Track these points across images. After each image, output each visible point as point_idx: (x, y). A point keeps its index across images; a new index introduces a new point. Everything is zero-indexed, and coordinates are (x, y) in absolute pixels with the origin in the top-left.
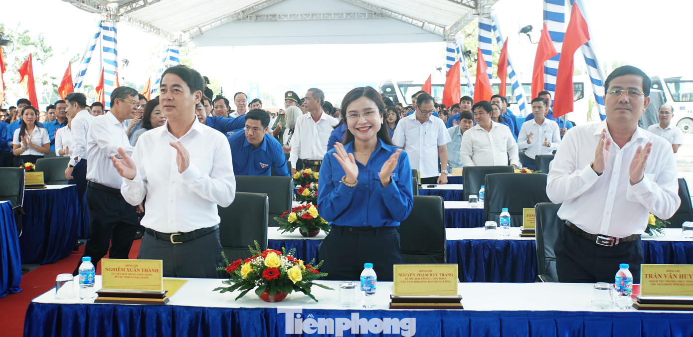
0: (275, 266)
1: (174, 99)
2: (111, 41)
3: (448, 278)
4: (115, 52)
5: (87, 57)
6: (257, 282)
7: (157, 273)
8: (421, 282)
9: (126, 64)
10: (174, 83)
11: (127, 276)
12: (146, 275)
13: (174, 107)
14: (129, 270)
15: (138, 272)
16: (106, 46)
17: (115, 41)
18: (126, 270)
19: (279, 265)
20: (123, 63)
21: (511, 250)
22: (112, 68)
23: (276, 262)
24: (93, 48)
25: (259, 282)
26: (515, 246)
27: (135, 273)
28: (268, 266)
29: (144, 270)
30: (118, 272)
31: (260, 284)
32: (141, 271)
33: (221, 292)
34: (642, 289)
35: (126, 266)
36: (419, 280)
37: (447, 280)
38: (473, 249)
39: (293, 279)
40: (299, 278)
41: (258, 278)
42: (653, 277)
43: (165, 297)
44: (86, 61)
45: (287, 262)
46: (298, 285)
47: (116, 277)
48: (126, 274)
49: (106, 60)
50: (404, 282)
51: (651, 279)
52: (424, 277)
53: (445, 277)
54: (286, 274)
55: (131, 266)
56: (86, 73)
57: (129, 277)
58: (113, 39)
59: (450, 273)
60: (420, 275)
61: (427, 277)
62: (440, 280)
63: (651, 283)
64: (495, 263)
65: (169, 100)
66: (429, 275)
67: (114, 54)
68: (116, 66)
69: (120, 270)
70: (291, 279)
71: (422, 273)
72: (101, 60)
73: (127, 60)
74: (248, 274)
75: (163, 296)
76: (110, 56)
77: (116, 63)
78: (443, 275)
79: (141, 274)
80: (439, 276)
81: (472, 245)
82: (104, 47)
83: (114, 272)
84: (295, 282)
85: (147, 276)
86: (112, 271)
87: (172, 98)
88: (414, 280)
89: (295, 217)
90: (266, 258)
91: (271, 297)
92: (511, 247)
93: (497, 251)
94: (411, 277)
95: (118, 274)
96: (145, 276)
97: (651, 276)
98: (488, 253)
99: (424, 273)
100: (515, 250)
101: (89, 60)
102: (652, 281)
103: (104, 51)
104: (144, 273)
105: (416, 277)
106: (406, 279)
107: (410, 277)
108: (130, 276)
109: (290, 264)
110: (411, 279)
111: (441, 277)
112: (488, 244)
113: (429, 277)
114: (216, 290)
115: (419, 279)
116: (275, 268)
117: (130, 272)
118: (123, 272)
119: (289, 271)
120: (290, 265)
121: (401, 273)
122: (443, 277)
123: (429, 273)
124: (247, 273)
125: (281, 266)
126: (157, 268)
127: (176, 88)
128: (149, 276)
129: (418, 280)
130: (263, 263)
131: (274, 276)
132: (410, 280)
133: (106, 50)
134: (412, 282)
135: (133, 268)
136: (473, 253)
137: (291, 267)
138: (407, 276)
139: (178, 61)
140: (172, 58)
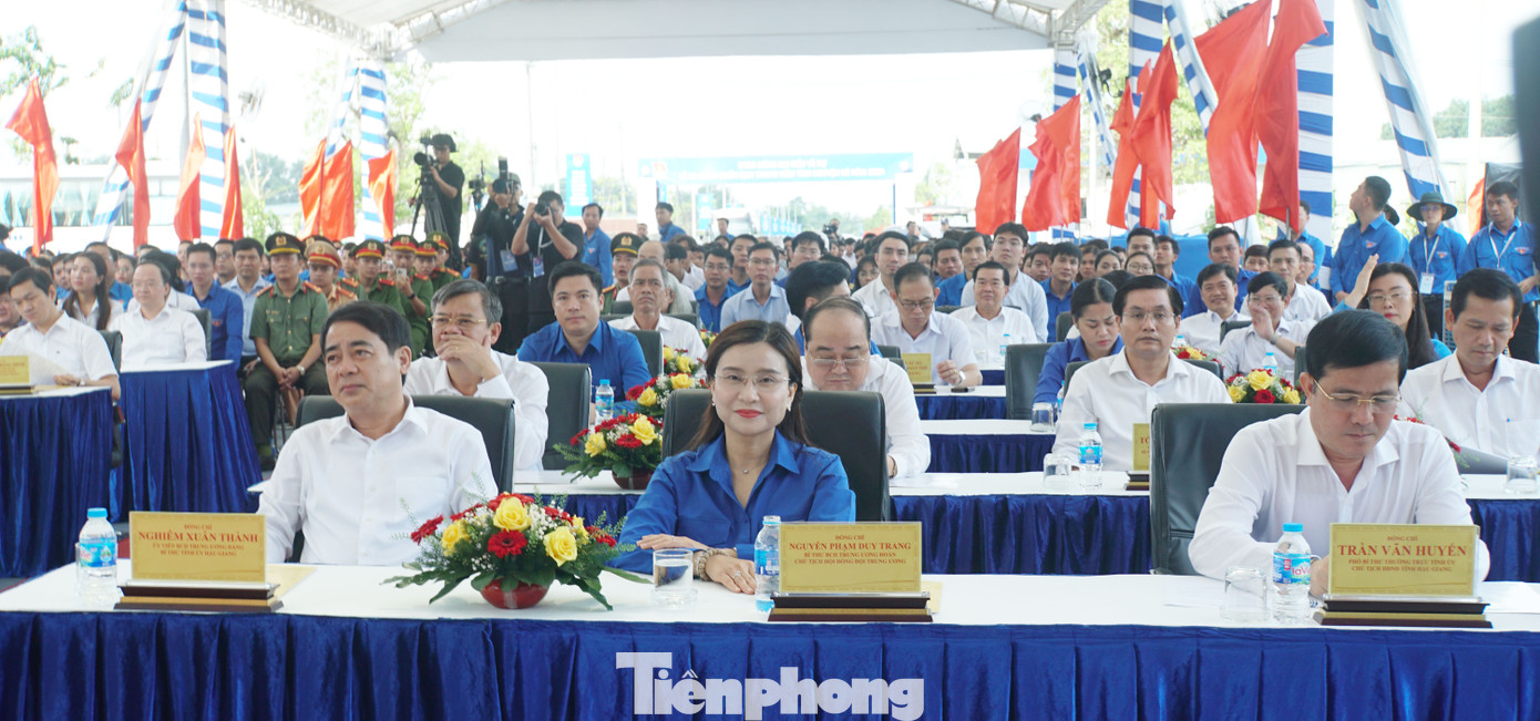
0: (516, 526)
2: (212, 46)
3: (900, 553)
4: (223, 75)
5: (151, 86)
6: (477, 562)
7: (254, 544)
8: (839, 561)
9: (249, 106)
11: (189, 549)
12: (230, 547)
13: (361, 386)
14: (193, 537)
15: (213, 542)
16: (199, 60)
17: (222, 47)
18: (185, 537)
19: (525, 525)
20: (241, 102)
21: (1101, 517)
22: (215, 114)
23: (518, 517)
24: (166, 64)
25: (481, 562)
26: (1110, 509)
27: (205, 542)
28: (502, 527)
29: (225, 538)
30: (167, 542)
31: (484, 567)
32: (219, 538)
33: (398, 586)
34: (1333, 579)
35: (186, 527)
36: (835, 559)
37: (897, 557)
38: (1011, 516)
39: (556, 556)
40: (570, 554)
41: (478, 554)
42: (1357, 551)
43: (272, 596)
45: (543, 519)
46: (566, 569)
47: (163, 552)
48: (186, 546)
49: (197, 96)
50: (802, 562)
51: (1353, 557)
52: (847, 551)
53: (894, 550)
54: (540, 544)
55: (196, 527)
57: (193, 553)
58: (216, 43)
59: (903, 542)
60: (838, 546)
61: (853, 551)
62: (882, 558)
63: (1352, 565)
64: (1063, 548)
65: (351, 373)
66: (857, 546)
67: (219, 80)
68: (226, 109)
69: (173, 536)
70: (552, 555)
71: (843, 542)
72: (187, 94)
73: (251, 96)
74: (456, 545)
75: (269, 594)
76: (210, 85)
77: (224, 104)
78: (888, 546)
79: (219, 546)
80: (878, 550)
81: (1011, 507)
82: (194, 63)
83: (158, 541)
84: (560, 563)
85: (231, 551)
86: (154, 540)
87: (355, 370)
88: (824, 558)
89: (602, 444)
90: (498, 510)
91: (509, 595)
92: (1101, 513)
93: (1068, 521)
94: (817, 551)
95: (168, 546)
96: (227, 551)
97: (1352, 550)
98: (1047, 526)
99: (847, 542)
100: (1111, 518)
101: (156, 94)
102: (1355, 562)
103: (194, 71)
104: (226, 543)
105: (828, 550)
106: (806, 555)
107: (814, 550)
108: (195, 550)
109: (549, 522)
110: (818, 555)
111: (885, 550)
112: (1048, 505)
113: (858, 550)
114: (387, 581)
115: (835, 555)
116: (516, 531)
117: (194, 542)
118: (179, 542)
119: (547, 538)
120: (551, 526)
121: (794, 542)
122: (888, 551)
123: (857, 542)
124: (453, 544)
125: (529, 528)
126: (254, 532)
128: (238, 551)
129: (833, 558)
130: (489, 520)
131: (514, 549)
132: (815, 558)
133: (200, 68)
134: (821, 562)
135: (200, 532)
136: (1012, 525)
137: (553, 529)
138: (809, 550)
139: (384, 99)
140: (368, 92)
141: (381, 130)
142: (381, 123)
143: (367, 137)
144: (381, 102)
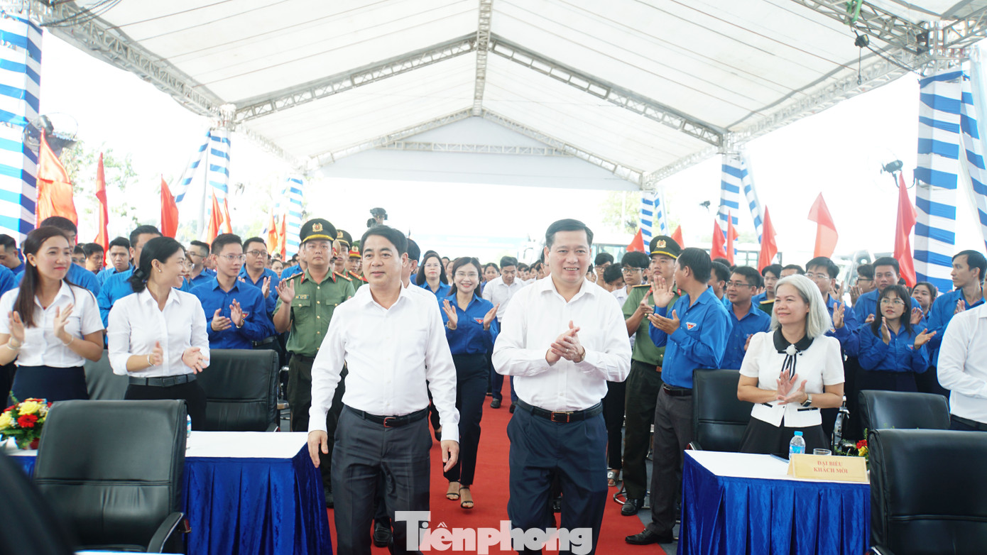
1: (383, 264)
2: (223, 156)
4: (227, 172)
5: (187, 177)
9: (240, 190)
10: (382, 247)
13: (383, 272)
16: (215, 164)
17: (228, 157)
20: (236, 188)
24: (196, 165)
44: (185, 182)
49: (211, 183)
56: (184, 198)
58: (225, 155)
65: (379, 265)
67: (224, 175)
68: (227, 191)
72: (206, 181)
73: (242, 185)
76: (219, 177)
77: (226, 188)
82: (211, 165)
87: (381, 264)
101: (189, 181)
103: (211, 170)
127: (384, 252)
133: (215, 168)
139: (301, 194)
140: (294, 190)
141: (300, 210)
142: (299, 206)
143: (292, 213)
144: (300, 196)
